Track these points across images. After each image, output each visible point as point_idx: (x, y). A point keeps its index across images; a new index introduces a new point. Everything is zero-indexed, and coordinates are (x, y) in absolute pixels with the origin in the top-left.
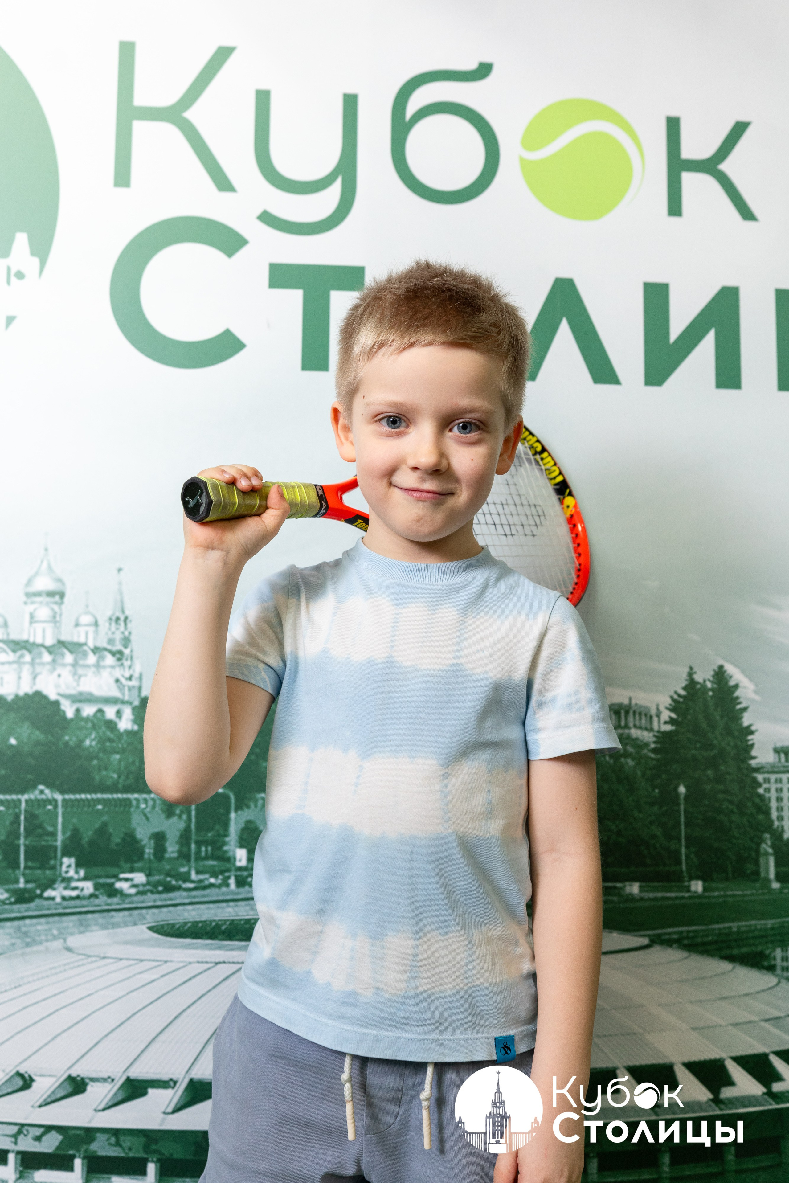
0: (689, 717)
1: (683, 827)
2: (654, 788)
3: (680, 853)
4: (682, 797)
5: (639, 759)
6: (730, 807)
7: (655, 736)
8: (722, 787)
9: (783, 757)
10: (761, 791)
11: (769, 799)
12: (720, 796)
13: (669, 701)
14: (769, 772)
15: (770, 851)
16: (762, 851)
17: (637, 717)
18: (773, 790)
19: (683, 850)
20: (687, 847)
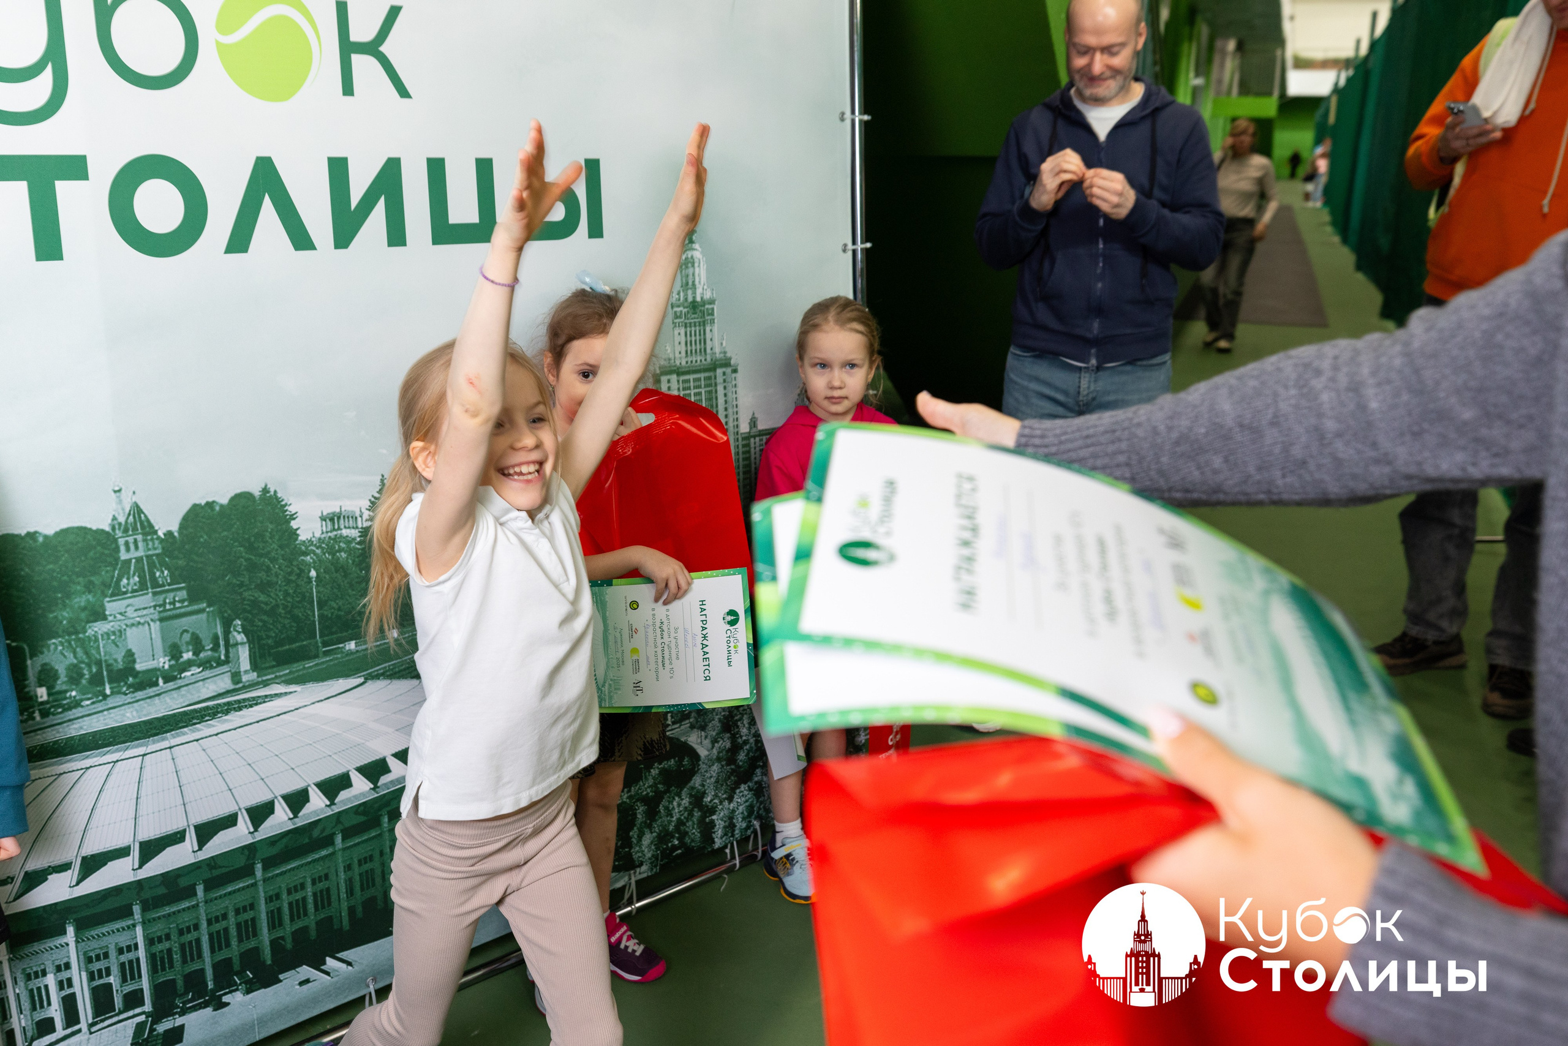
5: (350, 551)
7: (359, 532)
13: (369, 504)
17: (346, 519)
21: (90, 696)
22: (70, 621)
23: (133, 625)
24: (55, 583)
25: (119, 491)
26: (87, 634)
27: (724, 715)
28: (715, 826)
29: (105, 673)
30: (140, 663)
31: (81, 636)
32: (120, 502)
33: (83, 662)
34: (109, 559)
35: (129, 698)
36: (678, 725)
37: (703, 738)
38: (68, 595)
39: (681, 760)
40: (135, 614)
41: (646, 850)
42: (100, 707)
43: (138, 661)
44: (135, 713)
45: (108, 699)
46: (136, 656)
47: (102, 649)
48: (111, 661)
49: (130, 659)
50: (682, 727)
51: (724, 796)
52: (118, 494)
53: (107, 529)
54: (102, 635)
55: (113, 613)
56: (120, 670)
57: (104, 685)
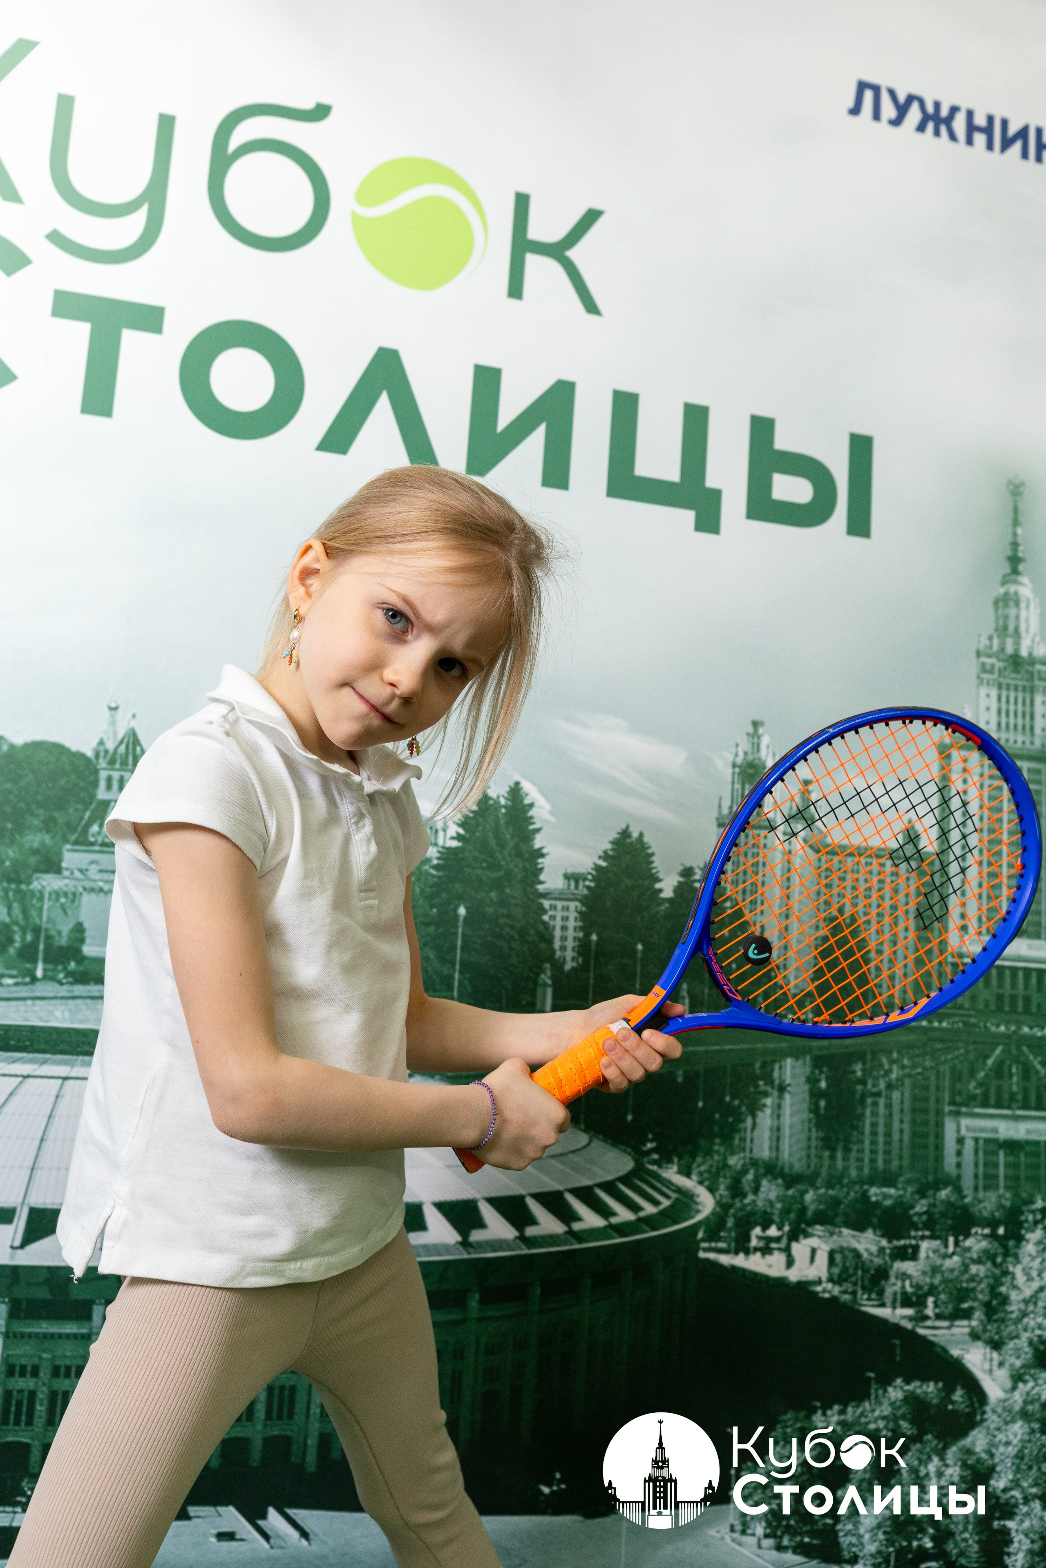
0: (478, 834)
1: (459, 951)
2: (432, 906)
3: (453, 978)
4: (461, 919)
6: (511, 933)
7: (439, 852)
8: (505, 911)
9: (573, 883)
10: (546, 918)
11: (554, 927)
12: (502, 921)
13: (459, 815)
14: (556, 899)
15: (549, 982)
16: (541, 982)
18: (559, 919)
19: (457, 975)
20: (461, 973)
21: (14, 972)
22: (15, 863)
23: (92, 890)
24: (8, 809)
25: (116, 709)
26: (31, 887)
27: (1040, 1336)
28: (1011, 1541)
29: (41, 947)
30: (91, 945)
31: (23, 887)
32: (113, 723)
33: (16, 923)
34: (82, 795)
35: (64, 991)
36: (945, 1324)
37: (995, 1363)
38: (20, 828)
39: (949, 1390)
40: (99, 876)
41: (867, 1537)
42: (24, 992)
43: (88, 941)
44: (67, 1014)
45: (38, 984)
46: (87, 934)
47: (45, 913)
48: (53, 933)
49: (78, 935)
50: (955, 1330)
51: (1034, 1490)
52: (113, 712)
53: (90, 754)
54: (50, 894)
55: (72, 867)
56: (61, 948)
57: (35, 961)
